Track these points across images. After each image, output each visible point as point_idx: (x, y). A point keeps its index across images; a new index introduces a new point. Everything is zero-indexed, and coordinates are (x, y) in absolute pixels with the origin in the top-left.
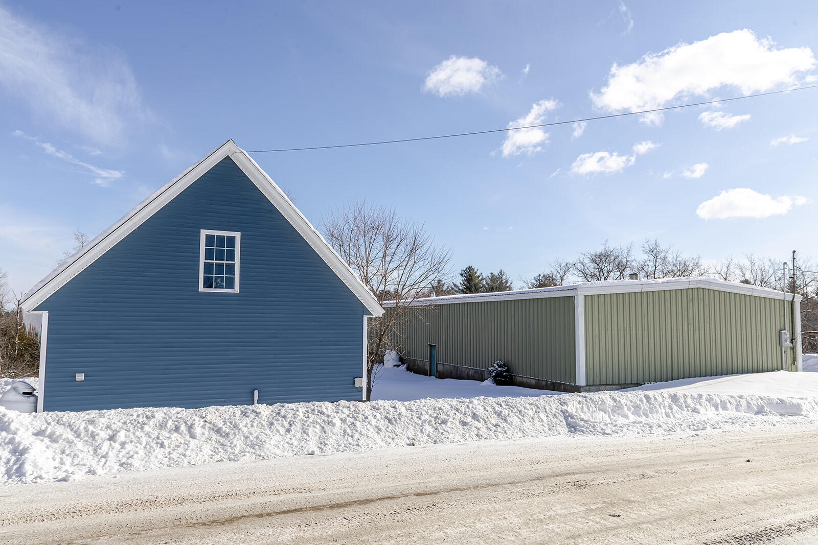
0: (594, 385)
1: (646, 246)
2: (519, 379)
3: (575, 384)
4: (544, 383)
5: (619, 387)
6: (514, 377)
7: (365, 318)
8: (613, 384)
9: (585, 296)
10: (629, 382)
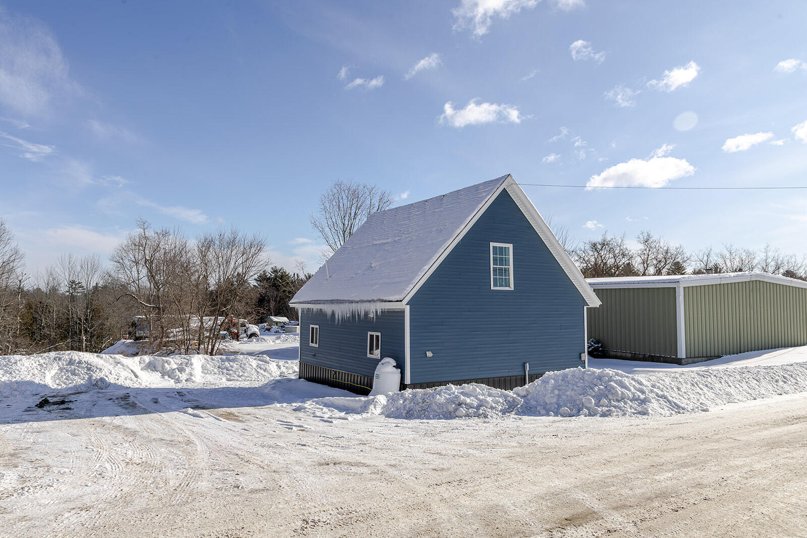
0: (695, 358)
1: (641, 237)
2: (612, 353)
3: (677, 356)
4: (641, 356)
5: (706, 359)
6: (606, 352)
7: (585, 307)
8: (703, 357)
9: (684, 288)
10: (713, 355)
